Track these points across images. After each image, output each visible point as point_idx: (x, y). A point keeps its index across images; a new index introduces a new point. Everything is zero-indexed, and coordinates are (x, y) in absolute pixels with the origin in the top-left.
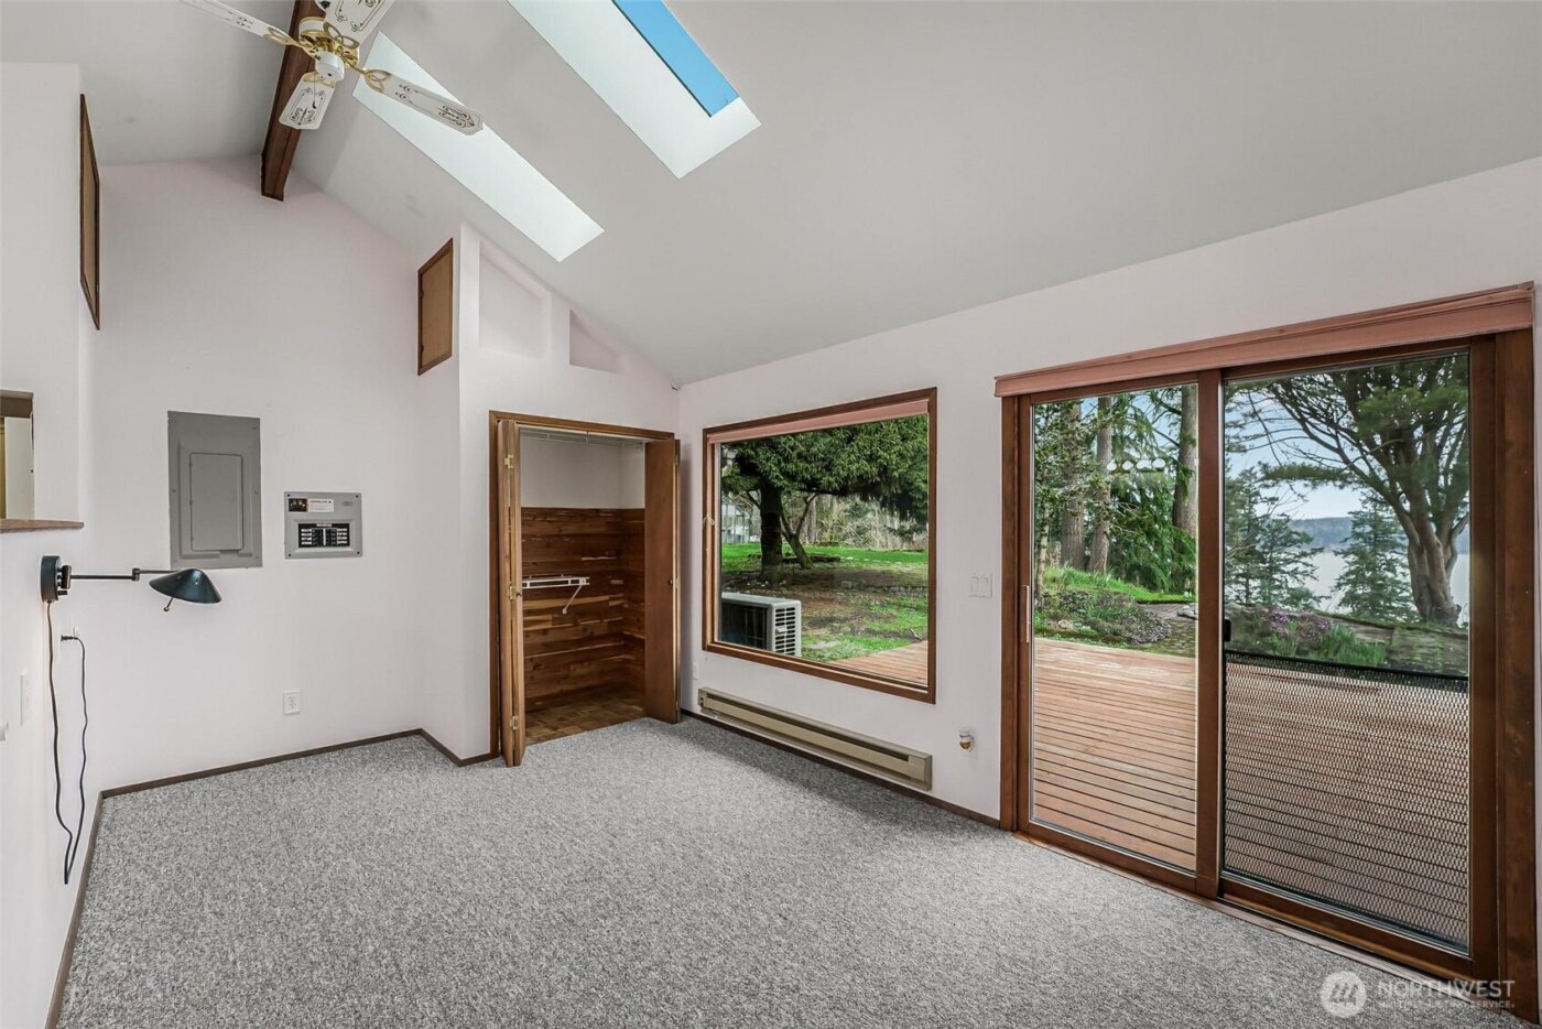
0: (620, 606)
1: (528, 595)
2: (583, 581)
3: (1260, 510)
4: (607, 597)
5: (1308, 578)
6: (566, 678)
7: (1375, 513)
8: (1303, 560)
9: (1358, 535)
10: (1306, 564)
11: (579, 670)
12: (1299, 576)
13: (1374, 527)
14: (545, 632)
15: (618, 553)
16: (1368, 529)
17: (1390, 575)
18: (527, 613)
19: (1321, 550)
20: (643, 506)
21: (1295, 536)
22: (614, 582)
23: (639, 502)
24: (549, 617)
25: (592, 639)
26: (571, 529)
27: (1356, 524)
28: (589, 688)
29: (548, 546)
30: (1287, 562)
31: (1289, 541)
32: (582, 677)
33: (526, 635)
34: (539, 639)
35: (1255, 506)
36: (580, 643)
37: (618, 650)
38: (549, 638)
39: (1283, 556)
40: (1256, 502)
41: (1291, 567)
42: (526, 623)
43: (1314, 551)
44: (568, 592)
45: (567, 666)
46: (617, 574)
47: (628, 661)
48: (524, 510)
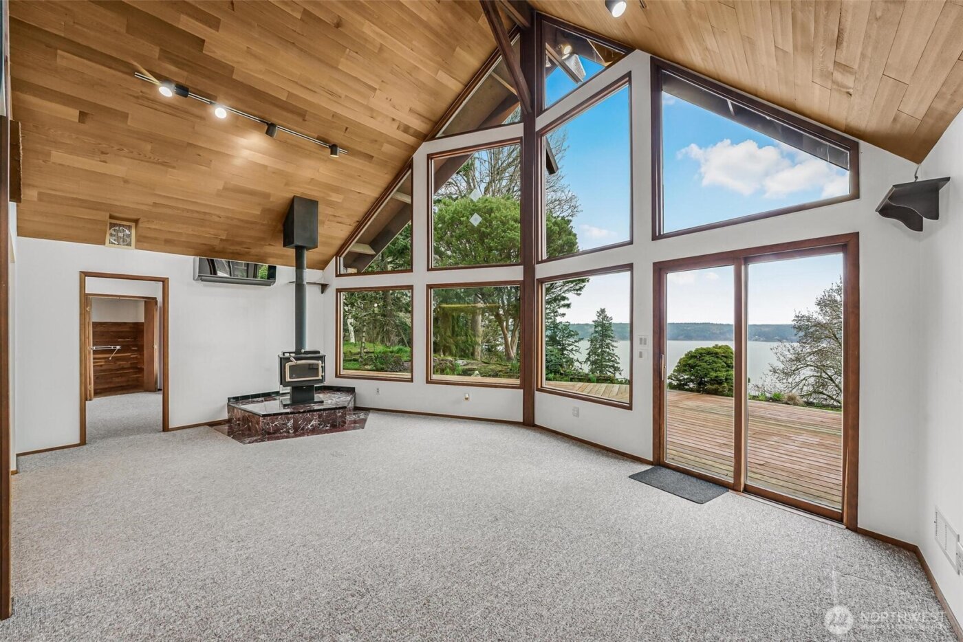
0: (136, 358)
1: (95, 352)
2: (118, 347)
3: (559, 319)
4: (129, 354)
5: (577, 353)
6: (111, 382)
7: (602, 322)
8: (576, 344)
9: (596, 332)
10: (576, 346)
11: (117, 380)
12: (574, 352)
13: (602, 328)
14: (101, 366)
15: (135, 338)
16: (600, 328)
17: (608, 350)
18: (94, 359)
19: (582, 339)
20: (143, 321)
21: (572, 333)
22: (134, 348)
23: (142, 320)
24: (103, 360)
25: (123, 369)
26: (114, 329)
27: (596, 327)
28: (121, 386)
29: (103, 335)
30: (569, 345)
31: (570, 336)
32: (118, 382)
33: (94, 366)
34: (99, 368)
35: (556, 318)
36: (117, 370)
37: (136, 373)
38: (104, 368)
39: (567, 342)
40: (557, 316)
41: (570, 348)
42: (94, 363)
43: (580, 340)
44: (111, 351)
45: (112, 378)
46: (134, 346)
47: (138, 377)
48: (93, 323)
